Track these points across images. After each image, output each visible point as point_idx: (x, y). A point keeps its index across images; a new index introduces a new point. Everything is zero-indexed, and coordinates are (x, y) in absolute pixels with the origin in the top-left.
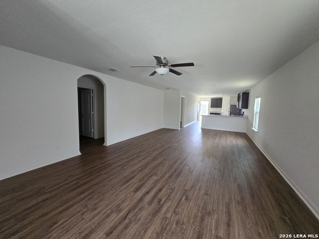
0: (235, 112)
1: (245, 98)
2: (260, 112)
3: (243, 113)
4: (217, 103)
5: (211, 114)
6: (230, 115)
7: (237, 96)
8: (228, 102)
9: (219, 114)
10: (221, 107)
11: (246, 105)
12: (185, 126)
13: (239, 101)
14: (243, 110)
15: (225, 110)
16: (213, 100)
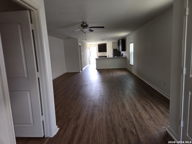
0: (116, 53)
1: (123, 43)
2: (134, 53)
3: (123, 54)
4: (102, 48)
5: (99, 57)
6: (114, 56)
8: (111, 47)
10: (106, 52)
11: (124, 49)
12: (83, 69)
13: (119, 45)
14: (122, 52)
15: (109, 53)
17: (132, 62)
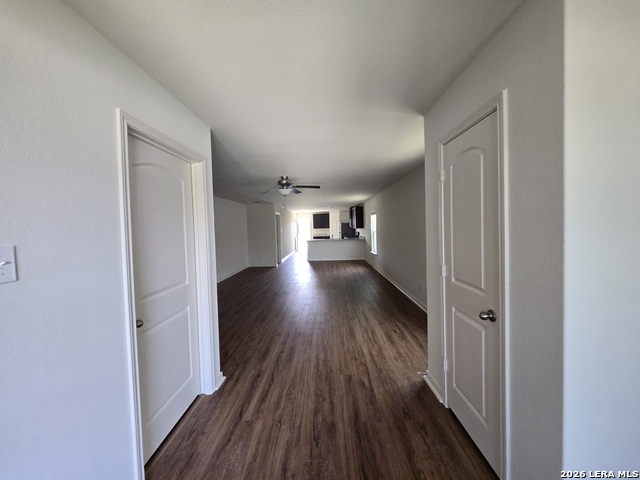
0: (348, 232)
1: (358, 212)
3: (359, 233)
4: (321, 221)
5: (315, 238)
6: (343, 237)
7: (348, 209)
8: (338, 219)
9: (328, 237)
10: (329, 227)
11: (361, 224)
12: (283, 261)
13: (352, 217)
14: (358, 230)
15: (334, 230)
16: (316, 217)
17: (374, 250)
